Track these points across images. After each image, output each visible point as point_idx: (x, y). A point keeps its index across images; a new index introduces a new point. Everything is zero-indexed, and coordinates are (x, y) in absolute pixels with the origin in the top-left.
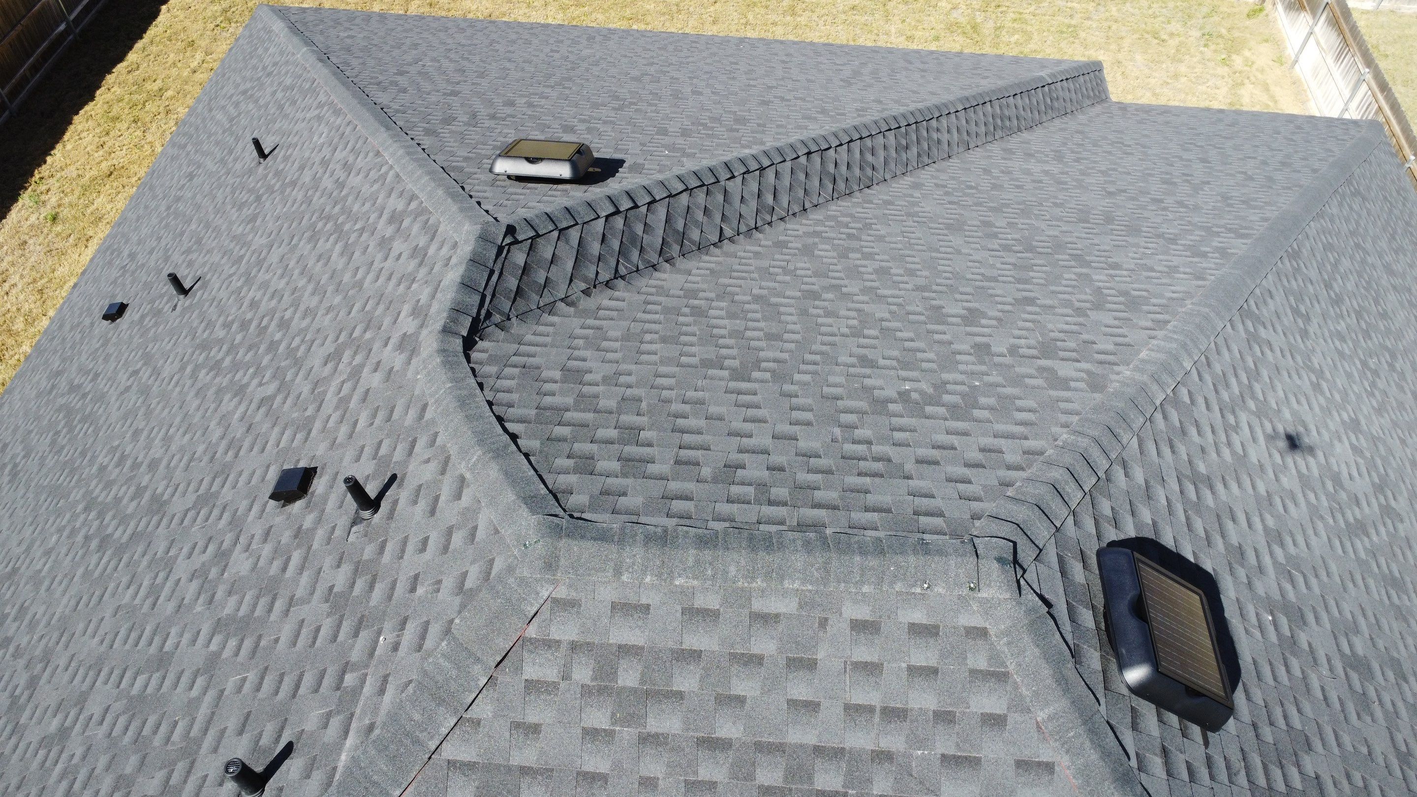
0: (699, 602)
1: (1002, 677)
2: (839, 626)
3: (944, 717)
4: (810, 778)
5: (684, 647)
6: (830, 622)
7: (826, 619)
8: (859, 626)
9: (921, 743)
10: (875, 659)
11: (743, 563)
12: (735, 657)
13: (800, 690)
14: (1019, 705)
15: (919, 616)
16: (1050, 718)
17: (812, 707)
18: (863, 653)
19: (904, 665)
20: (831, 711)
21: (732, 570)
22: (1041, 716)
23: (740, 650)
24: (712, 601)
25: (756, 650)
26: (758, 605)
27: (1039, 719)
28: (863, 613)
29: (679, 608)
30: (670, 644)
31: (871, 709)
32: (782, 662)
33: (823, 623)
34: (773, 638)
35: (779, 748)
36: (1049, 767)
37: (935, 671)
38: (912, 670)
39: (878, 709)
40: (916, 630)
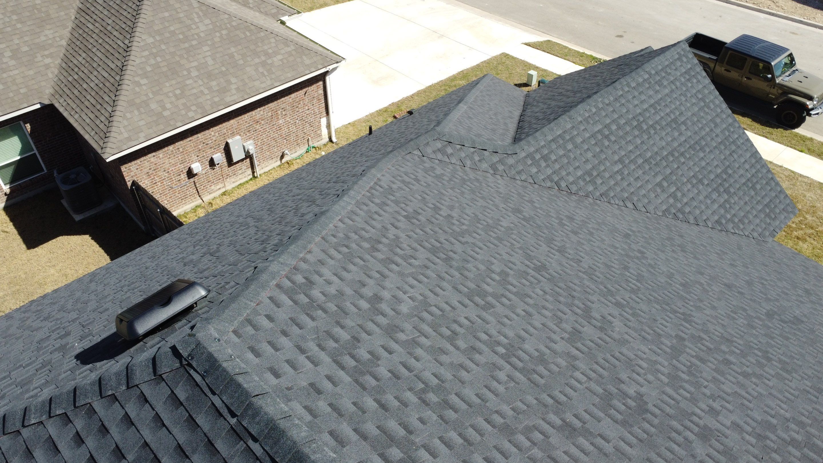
0: (332, 442)
1: (249, 321)
2: (284, 382)
3: (285, 333)
4: (356, 367)
5: (358, 437)
6: (286, 386)
7: (287, 388)
8: (277, 375)
9: (303, 337)
10: (286, 364)
11: (295, 432)
12: (341, 415)
13: (327, 385)
14: (256, 312)
15: (250, 356)
16: (251, 301)
17: (329, 378)
18: (287, 368)
19: (278, 353)
20: (323, 370)
21: (303, 434)
22: (253, 304)
23: (335, 415)
24: (326, 437)
25: (329, 409)
26: (308, 418)
27: (255, 305)
28: (269, 376)
29: (345, 449)
30: (364, 443)
31: (308, 358)
32: (322, 396)
33: (288, 389)
34: (316, 405)
35: (356, 381)
36: (270, 298)
37: (269, 343)
38: (277, 349)
39: (306, 355)
40: (257, 354)
